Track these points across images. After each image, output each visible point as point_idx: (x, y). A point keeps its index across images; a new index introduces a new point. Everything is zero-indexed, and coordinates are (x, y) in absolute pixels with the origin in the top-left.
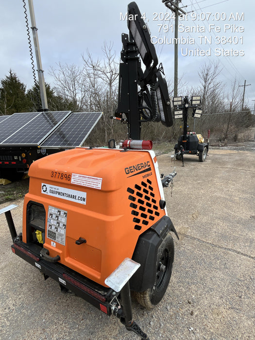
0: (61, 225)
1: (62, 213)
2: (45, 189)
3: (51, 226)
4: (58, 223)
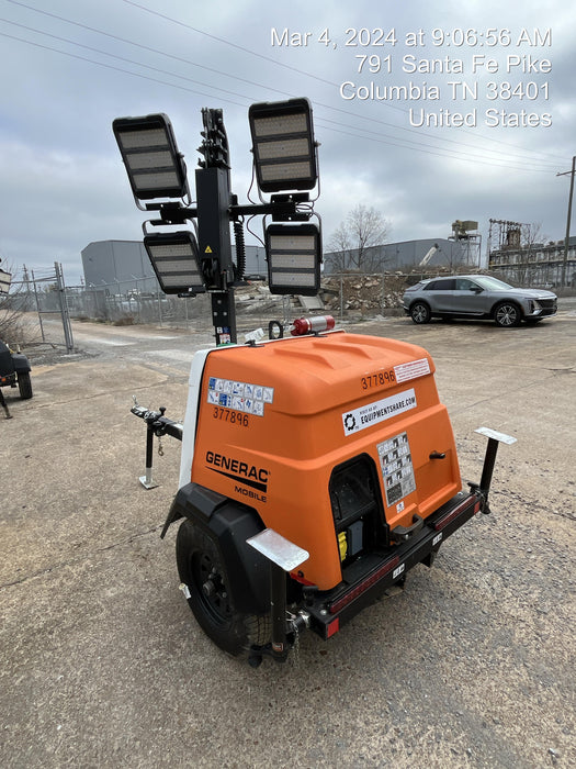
0: (404, 460)
1: (400, 440)
2: (350, 424)
3: (390, 479)
4: (400, 462)
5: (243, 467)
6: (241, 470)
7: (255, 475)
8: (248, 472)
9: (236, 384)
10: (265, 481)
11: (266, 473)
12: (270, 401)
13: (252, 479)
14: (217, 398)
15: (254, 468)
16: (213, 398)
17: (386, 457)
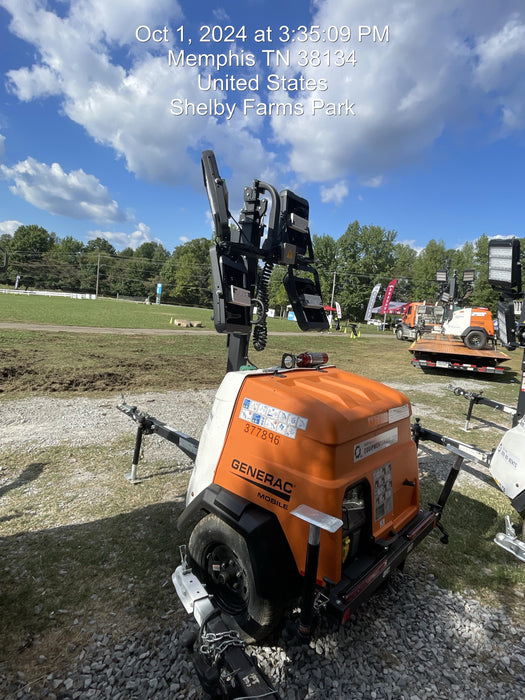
0: (388, 485)
1: (387, 469)
2: (358, 454)
3: (378, 499)
4: (385, 486)
5: (268, 478)
6: (266, 479)
7: (280, 486)
8: (274, 482)
9: (271, 408)
10: (290, 492)
11: (291, 485)
12: (304, 428)
13: (277, 488)
14: (251, 416)
15: (279, 480)
16: (246, 415)
17: (377, 482)
